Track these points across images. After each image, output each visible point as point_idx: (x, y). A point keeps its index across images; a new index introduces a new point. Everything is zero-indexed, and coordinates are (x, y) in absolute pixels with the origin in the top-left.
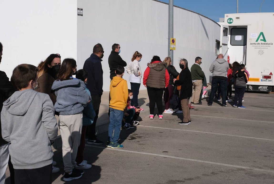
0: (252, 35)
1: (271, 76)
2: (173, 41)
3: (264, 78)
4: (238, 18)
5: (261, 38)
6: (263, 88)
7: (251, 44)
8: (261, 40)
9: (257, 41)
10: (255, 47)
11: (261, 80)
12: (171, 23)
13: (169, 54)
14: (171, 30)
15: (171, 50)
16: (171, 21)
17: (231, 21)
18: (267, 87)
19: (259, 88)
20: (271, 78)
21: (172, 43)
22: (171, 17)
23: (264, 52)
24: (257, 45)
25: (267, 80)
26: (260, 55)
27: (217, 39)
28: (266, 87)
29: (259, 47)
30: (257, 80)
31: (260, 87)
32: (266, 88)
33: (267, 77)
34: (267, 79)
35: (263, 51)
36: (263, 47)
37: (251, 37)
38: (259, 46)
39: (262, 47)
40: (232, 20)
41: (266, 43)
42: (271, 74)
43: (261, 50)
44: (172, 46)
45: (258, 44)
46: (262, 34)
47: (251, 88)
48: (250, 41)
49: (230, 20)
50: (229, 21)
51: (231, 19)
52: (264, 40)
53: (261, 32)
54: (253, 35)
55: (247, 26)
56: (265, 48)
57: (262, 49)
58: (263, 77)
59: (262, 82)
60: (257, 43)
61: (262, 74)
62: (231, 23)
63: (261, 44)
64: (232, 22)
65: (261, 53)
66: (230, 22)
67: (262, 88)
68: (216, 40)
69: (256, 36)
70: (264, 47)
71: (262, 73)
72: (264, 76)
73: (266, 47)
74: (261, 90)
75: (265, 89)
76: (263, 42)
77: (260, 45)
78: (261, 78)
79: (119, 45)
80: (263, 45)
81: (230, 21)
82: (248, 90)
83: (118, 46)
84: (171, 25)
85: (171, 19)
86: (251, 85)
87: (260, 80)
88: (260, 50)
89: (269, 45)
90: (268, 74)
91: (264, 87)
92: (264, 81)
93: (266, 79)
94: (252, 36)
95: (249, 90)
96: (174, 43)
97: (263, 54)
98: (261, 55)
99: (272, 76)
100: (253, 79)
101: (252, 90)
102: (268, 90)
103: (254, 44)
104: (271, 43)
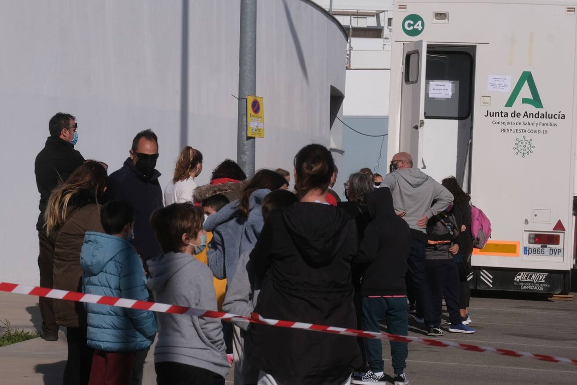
0: (493, 81)
1: (558, 237)
2: (256, 107)
3: (532, 241)
4: (441, 16)
5: (526, 92)
6: (530, 278)
7: (488, 114)
8: (525, 101)
9: (510, 103)
10: (503, 127)
11: (525, 248)
12: (249, 45)
13: (240, 151)
14: (248, 67)
15: (248, 138)
16: (249, 34)
17: (416, 27)
18: (546, 274)
19: (518, 278)
20: (557, 243)
21: (253, 114)
22: (249, 22)
23: (534, 147)
24: (509, 119)
25: (546, 250)
26: (520, 155)
27: (333, 85)
28: (542, 277)
29: (519, 127)
30: (510, 249)
31: (520, 277)
32: (543, 281)
33: (545, 240)
34: (546, 247)
35: (531, 140)
36: (532, 128)
37: (490, 88)
38: (518, 123)
39: (527, 128)
40: (420, 22)
41: (542, 111)
42: (559, 226)
43: (524, 137)
44: (253, 124)
45: (515, 115)
46: (527, 77)
47: (487, 279)
48: (487, 103)
49: (412, 22)
50: (409, 25)
51: (415, 18)
52: (536, 100)
53: (524, 73)
54: (496, 82)
55: (475, 47)
56: (539, 132)
57: (529, 136)
58: (530, 238)
59: (526, 257)
60: (510, 110)
61: (528, 227)
62: (415, 33)
63: (526, 115)
64: (420, 28)
65: (524, 148)
66: (411, 28)
67: (528, 280)
68: (332, 87)
69: (505, 86)
70: (534, 128)
71: (526, 222)
72: (536, 235)
73: (541, 128)
74: (524, 288)
75: (538, 283)
76: (531, 109)
77: (521, 119)
78: (524, 241)
79: (73, 118)
80: (531, 120)
81: (413, 25)
82: (478, 288)
83: (71, 121)
84: (248, 49)
85: (249, 29)
86: (488, 269)
87: (521, 250)
88: (520, 136)
89: (553, 121)
90: (548, 228)
91: (533, 277)
92: (536, 251)
93: (540, 245)
94: (492, 85)
95: (481, 288)
96: (260, 114)
97: (532, 152)
98: (523, 156)
99: (561, 235)
100: (496, 245)
101: (491, 286)
102: (549, 286)
103: (500, 114)
104: (561, 114)
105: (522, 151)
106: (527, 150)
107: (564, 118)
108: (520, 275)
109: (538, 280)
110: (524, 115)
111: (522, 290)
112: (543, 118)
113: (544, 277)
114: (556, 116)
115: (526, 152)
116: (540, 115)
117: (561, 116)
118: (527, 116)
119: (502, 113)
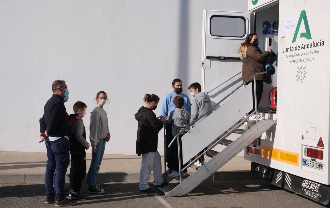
0: (286, 24)
1: (322, 152)
3: (307, 154)
6: (310, 186)
7: (284, 50)
9: (295, 39)
10: (291, 59)
11: (303, 160)
18: (319, 185)
19: (304, 185)
20: (321, 158)
23: (306, 73)
24: (294, 52)
25: (315, 163)
26: (300, 80)
29: (298, 58)
32: (317, 191)
34: (315, 160)
35: (305, 67)
36: (305, 57)
37: (285, 30)
38: (299, 55)
39: (303, 57)
41: (311, 41)
42: (321, 143)
43: (302, 66)
45: (297, 48)
46: (304, 15)
47: (288, 181)
48: (284, 42)
52: (308, 33)
53: (302, 12)
54: (288, 25)
56: (308, 60)
57: (304, 64)
58: (305, 151)
60: (294, 45)
61: (305, 142)
62: (256, 2)
65: (301, 75)
69: (292, 26)
70: (307, 57)
71: (302, 137)
72: (308, 149)
73: (311, 56)
74: (306, 194)
75: (314, 192)
76: (305, 41)
77: (300, 51)
80: (305, 50)
87: (300, 161)
89: (317, 48)
91: (312, 186)
92: (310, 164)
93: (311, 158)
94: (286, 27)
95: (285, 187)
97: (305, 77)
100: (288, 155)
101: (290, 188)
102: (320, 196)
103: (290, 49)
104: (321, 41)
105: (300, 78)
106: (303, 76)
107: (323, 45)
108: (304, 182)
109: (314, 189)
110: (302, 48)
111: (306, 195)
112: (312, 47)
113: (318, 188)
114: (319, 44)
115: (302, 78)
116: (310, 45)
117: (321, 43)
118: (303, 47)
119: (290, 48)
